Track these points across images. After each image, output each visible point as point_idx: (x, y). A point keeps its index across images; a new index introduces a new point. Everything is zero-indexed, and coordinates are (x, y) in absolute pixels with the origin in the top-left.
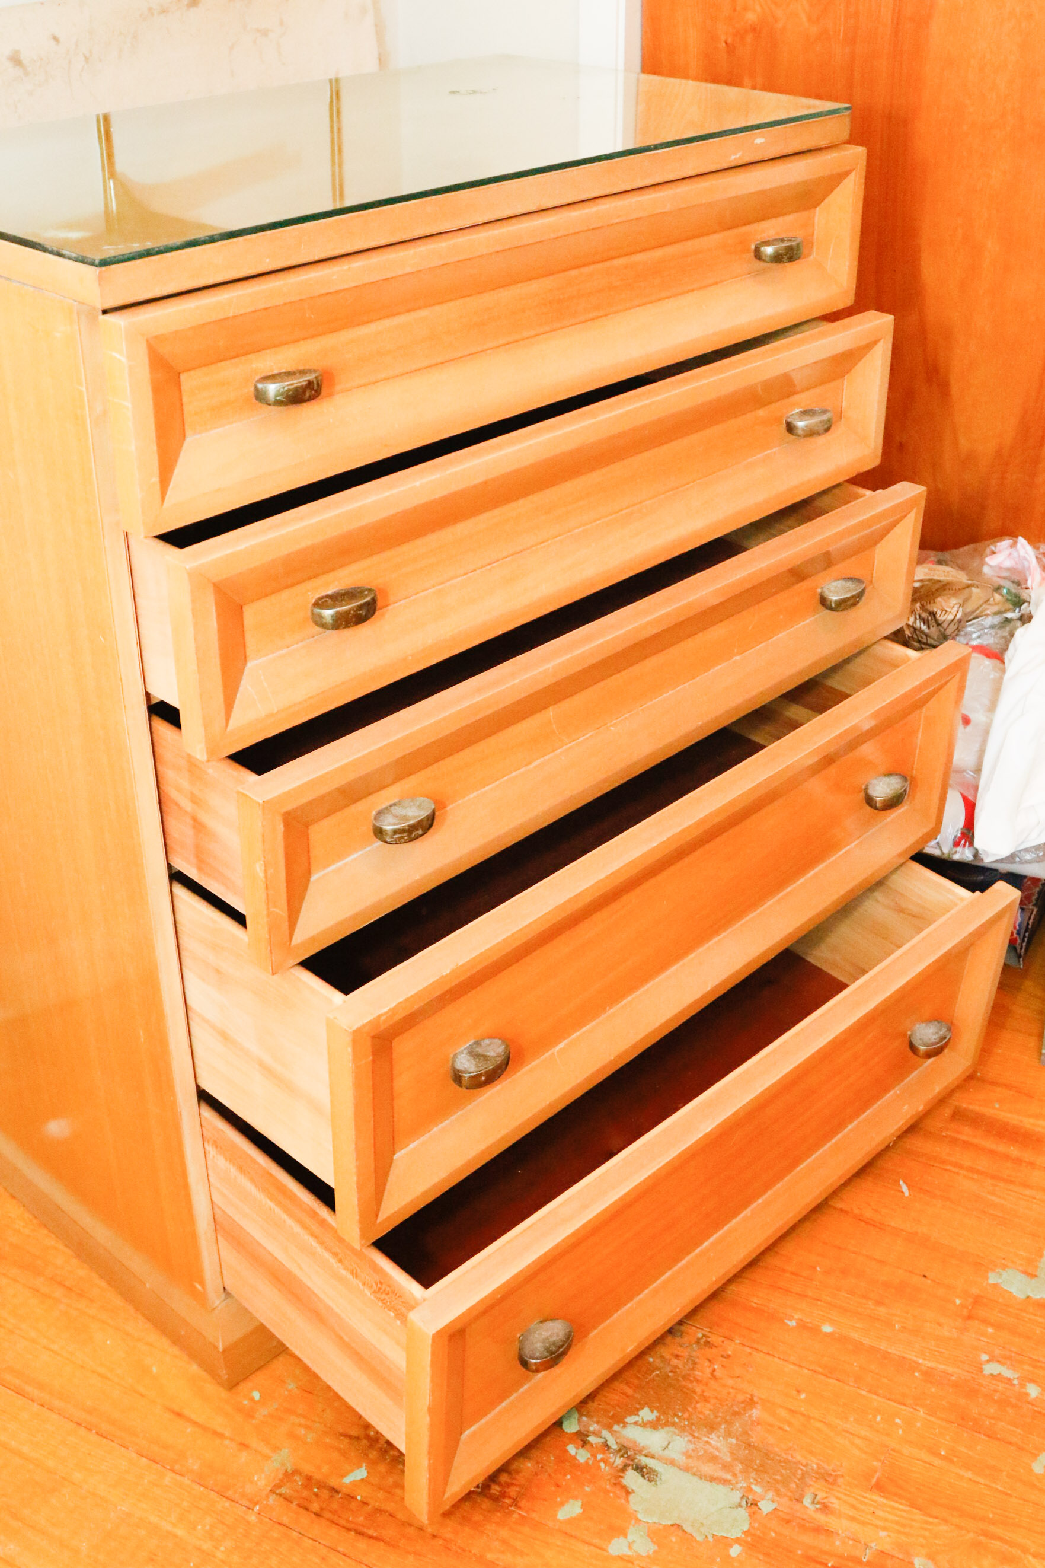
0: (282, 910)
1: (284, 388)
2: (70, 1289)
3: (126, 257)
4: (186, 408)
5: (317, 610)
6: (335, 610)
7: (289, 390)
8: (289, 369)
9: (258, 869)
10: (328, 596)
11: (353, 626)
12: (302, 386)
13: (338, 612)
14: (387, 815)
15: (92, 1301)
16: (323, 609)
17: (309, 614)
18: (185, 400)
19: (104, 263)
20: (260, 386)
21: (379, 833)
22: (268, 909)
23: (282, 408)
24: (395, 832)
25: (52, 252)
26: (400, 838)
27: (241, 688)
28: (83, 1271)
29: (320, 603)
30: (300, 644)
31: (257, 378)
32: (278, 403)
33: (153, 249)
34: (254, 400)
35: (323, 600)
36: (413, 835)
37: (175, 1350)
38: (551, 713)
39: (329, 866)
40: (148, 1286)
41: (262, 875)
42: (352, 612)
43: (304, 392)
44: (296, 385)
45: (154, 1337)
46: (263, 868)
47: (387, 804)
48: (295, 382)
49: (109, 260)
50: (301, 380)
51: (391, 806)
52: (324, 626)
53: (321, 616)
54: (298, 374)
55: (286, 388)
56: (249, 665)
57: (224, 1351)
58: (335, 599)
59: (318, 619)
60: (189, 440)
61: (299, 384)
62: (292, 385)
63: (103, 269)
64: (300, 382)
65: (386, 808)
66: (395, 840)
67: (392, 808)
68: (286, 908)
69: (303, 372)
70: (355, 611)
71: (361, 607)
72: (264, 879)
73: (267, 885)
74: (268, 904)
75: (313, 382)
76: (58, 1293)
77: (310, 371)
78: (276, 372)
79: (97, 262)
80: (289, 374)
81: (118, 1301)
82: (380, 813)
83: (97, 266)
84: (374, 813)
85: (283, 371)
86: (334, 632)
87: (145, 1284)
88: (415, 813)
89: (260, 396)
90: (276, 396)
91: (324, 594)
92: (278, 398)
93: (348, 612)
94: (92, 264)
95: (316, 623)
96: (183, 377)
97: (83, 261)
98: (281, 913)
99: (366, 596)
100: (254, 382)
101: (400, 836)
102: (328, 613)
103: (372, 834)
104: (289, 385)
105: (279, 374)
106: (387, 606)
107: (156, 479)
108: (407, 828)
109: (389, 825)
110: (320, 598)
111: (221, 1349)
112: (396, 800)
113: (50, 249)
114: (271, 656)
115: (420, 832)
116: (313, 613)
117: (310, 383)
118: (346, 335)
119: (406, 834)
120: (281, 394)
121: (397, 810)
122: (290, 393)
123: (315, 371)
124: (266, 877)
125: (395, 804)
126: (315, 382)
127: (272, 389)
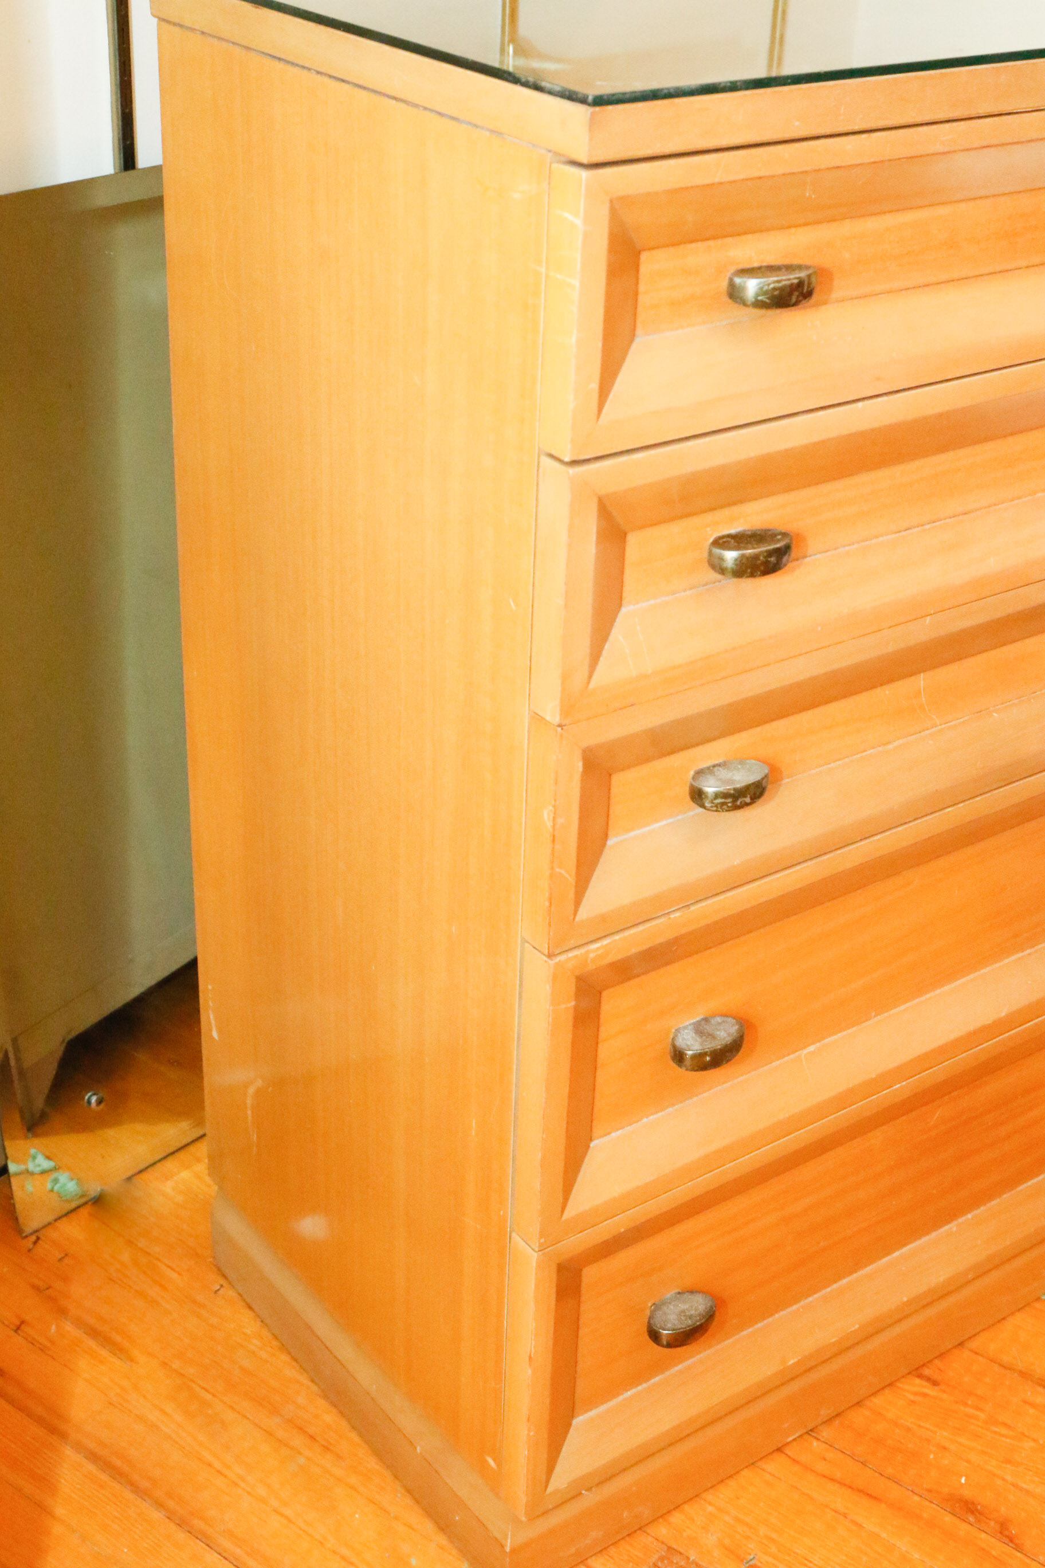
0: (568, 874)
1: (769, 285)
2: (312, 1438)
3: (627, 96)
4: (641, 298)
5: (717, 551)
6: (741, 552)
7: (774, 289)
8: (773, 263)
9: (546, 816)
10: (729, 536)
11: (760, 576)
12: (792, 284)
13: (743, 556)
14: (709, 776)
15: (339, 1457)
16: (724, 549)
17: (706, 555)
18: (642, 288)
19: (600, 101)
20: (738, 280)
21: (697, 796)
22: (552, 868)
23: (763, 312)
24: (717, 795)
25: (526, 84)
26: (723, 804)
27: (611, 638)
28: (330, 1417)
29: (722, 543)
30: (688, 593)
31: (733, 269)
32: (759, 304)
33: (661, 90)
34: (726, 299)
35: (725, 540)
36: (738, 803)
37: (442, 1540)
38: (921, 681)
39: (632, 829)
40: (418, 1449)
41: (549, 824)
42: (761, 558)
43: (790, 294)
44: (784, 283)
45: (415, 1517)
46: (552, 815)
47: (710, 763)
48: (784, 278)
49: (605, 97)
50: (792, 277)
51: (714, 766)
52: (722, 571)
53: (721, 559)
54: (784, 270)
55: (772, 286)
56: (624, 610)
57: (513, 1551)
58: (738, 540)
59: (716, 562)
60: (638, 340)
61: (788, 283)
62: (778, 282)
63: (597, 109)
64: (789, 280)
65: (708, 768)
66: (716, 806)
67: (716, 769)
68: (573, 872)
69: (789, 268)
70: (765, 557)
71: (770, 553)
72: (551, 830)
73: (554, 836)
74: (552, 862)
75: (804, 281)
76: (298, 1441)
77: (800, 267)
78: (756, 265)
79: (590, 99)
80: (772, 269)
81: (372, 1463)
82: (699, 773)
83: (589, 105)
84: (692, 773)
85: (765, 264)
86: (735, 580)
87: (416, 1448)
88: (742, 778)
89: (734, 294)
90: (757, 295)
91: (726, 532)
92: (760, 298)
93: (756, 557)
94: (583, 100)
95: (713, 566)
96: (644, 256)
97: (571, 96)
98: (567, 876)
99: (779, 541)
100: (729, 275)
101: (723, 800)
102: (730, 556)
103: (688, 798)
104: (775, 282)
105: (760, 268)
106: (805, 557)
107: (595, 386)
108: (732, 792)
109: (710, 789)
110: (723, 537)
111: (508, 1549)
112: (720, 760)
113: (523, 80)
114: (652, 602)
115: (748, 800)
116: (710, 553)
117: (800, 284)
118: (847, 228)
119: (729, 800)
120: (765, 293)
121: (723, 773)
122: (776, 293)
123: (807, 267)
124: (554, 826)
125: (719, 765)
126: (806, 283)
127: (752, 286)
